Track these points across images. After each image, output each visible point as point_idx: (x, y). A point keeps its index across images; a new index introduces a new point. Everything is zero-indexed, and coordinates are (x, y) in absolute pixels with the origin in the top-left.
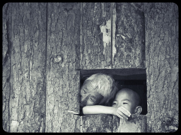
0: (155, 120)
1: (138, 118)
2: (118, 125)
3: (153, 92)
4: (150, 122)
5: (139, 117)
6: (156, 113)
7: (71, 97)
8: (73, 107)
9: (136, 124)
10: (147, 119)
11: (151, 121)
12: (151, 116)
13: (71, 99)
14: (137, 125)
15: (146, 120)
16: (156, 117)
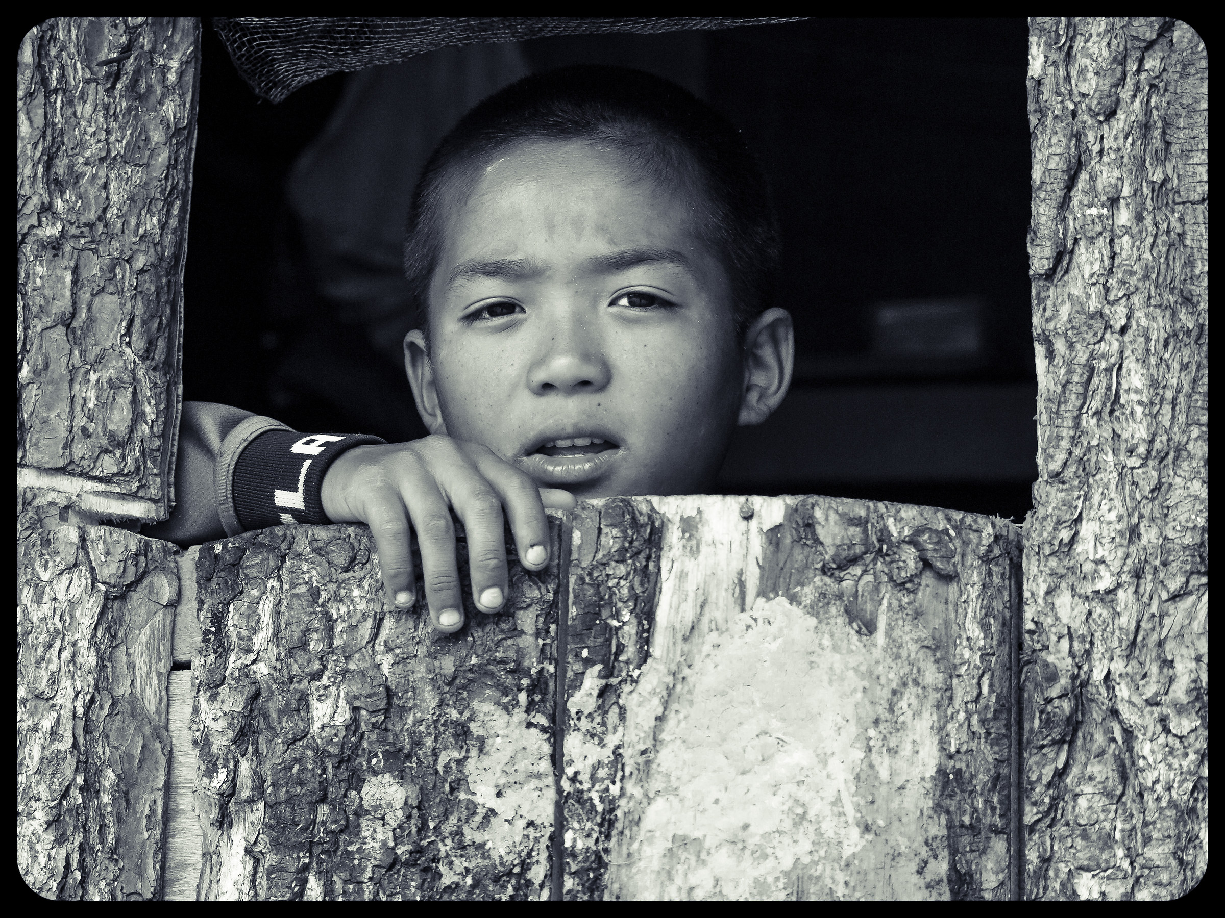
0: (1138, 575)
1: (909, 556)
2: (631, 651)
3: (1114, 202)
4: (1064, 600)
5: (912, 542)
6: (1148, 477)
7: (63, 304)
8: (81, 421)
9: (880, 637)
10: (1031, 566)
11: (1088, 589)
12: (1087, 529)
13: (67, 322)
14: (895, 649)
15: (1017, 573)
16: (1149, 536)
